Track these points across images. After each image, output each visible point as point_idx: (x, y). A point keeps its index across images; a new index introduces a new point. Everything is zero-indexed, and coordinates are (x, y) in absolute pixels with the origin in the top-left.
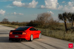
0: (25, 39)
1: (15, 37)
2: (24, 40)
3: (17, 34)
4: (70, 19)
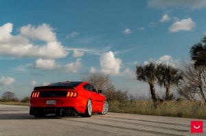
1: (47, 103)
3: (53, 96)
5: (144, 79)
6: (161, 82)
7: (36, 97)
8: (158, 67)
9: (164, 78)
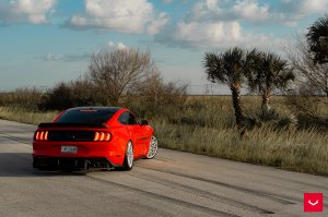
0: (106, 161)
1: (63, 150)
2: (102, 164)
4: (254, 76)
5: (222, 79)
6: (252, 84)
7: (44, 140)
8: (249, 57)
9: (259, 76)
